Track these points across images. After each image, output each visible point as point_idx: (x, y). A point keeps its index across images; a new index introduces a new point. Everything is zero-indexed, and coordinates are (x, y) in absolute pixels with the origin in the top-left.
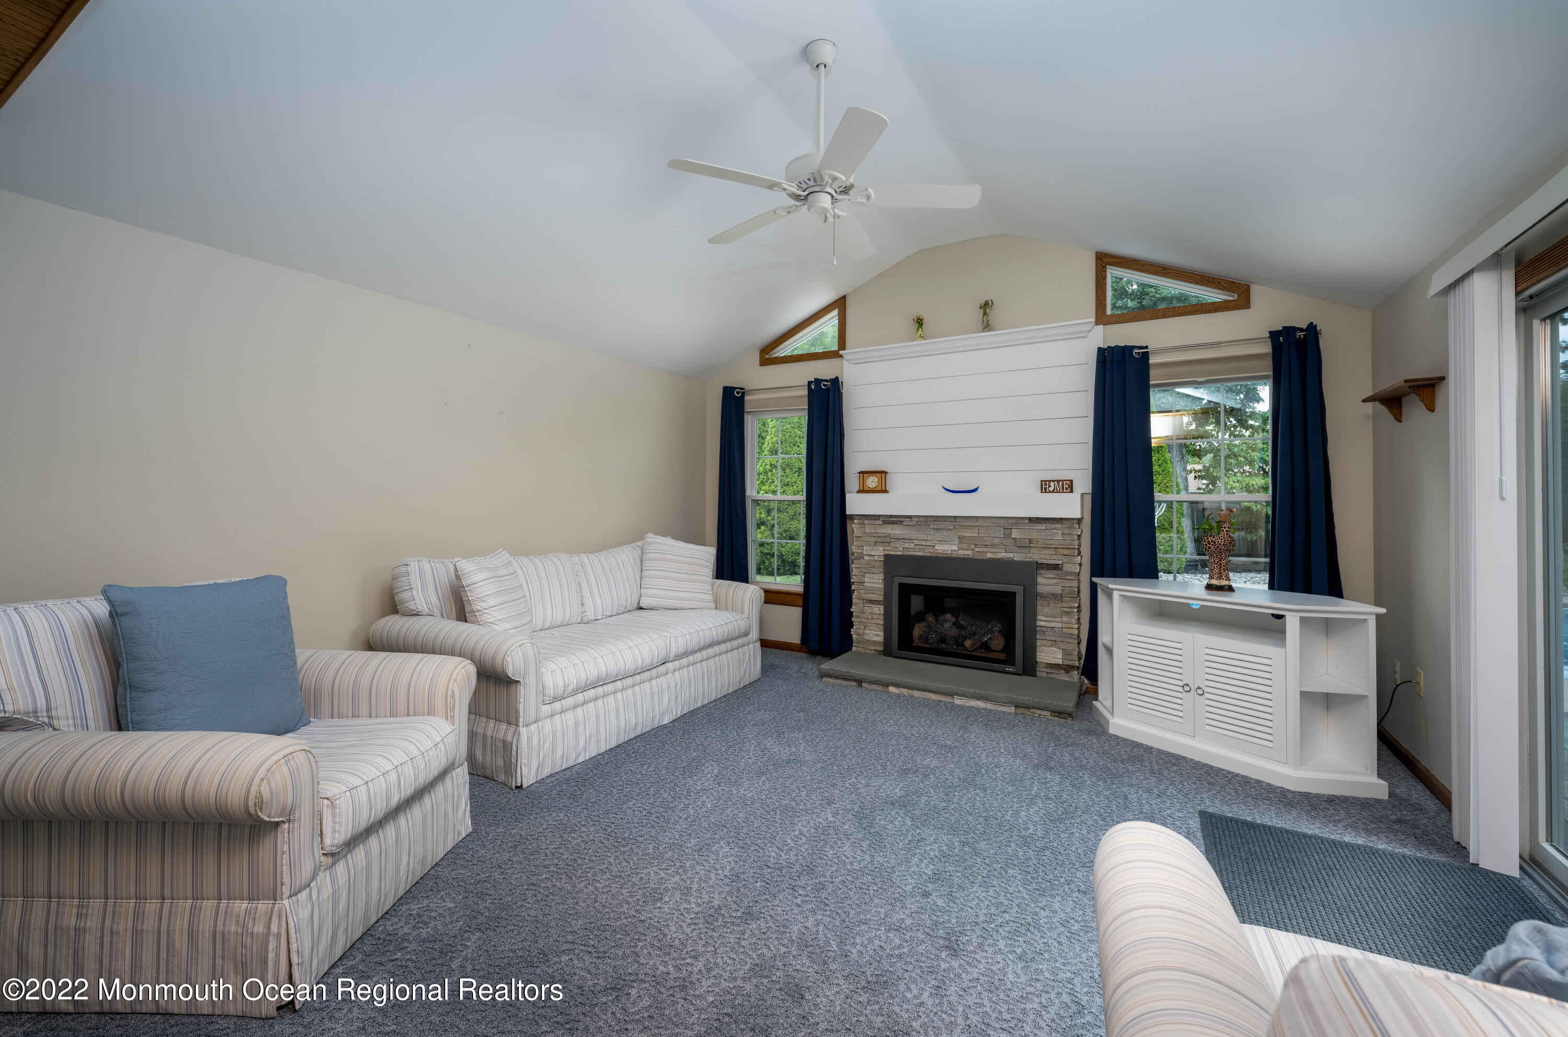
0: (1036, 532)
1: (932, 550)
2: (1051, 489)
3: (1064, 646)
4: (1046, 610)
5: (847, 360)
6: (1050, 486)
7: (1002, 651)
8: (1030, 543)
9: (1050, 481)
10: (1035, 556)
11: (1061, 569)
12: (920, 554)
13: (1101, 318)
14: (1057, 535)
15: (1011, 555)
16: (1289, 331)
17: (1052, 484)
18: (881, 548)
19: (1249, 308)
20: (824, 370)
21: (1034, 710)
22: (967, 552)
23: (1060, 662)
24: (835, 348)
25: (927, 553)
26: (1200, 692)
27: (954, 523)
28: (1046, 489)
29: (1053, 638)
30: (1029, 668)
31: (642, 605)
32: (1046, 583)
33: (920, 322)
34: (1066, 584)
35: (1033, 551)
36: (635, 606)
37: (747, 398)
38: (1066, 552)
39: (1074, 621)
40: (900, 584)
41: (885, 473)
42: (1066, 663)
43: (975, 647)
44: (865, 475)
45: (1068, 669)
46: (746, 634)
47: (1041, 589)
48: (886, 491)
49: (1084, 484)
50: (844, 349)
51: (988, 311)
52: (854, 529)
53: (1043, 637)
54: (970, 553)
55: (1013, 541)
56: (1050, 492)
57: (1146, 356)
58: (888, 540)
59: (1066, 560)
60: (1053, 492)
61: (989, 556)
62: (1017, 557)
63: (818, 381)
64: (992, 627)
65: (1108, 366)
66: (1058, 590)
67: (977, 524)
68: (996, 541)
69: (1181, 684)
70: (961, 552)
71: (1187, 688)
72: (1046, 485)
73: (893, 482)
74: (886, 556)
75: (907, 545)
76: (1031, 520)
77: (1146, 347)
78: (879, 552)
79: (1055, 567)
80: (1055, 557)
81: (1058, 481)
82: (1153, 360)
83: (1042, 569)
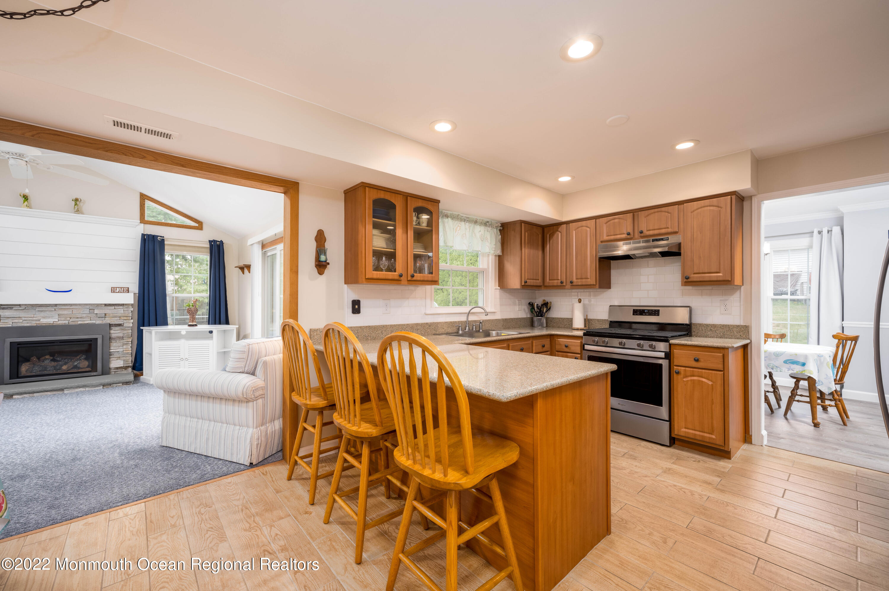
0: (109, 311)
1: (38, 322)
2: (117, 291)
3: (124, 358)
4: (115, 344)
6: (116, 290)
7: (87, 367)
8: (105, 315)
9: (117, 288)
10: (108, 321)
11: (123, 326)
12: (28, 325)
13: (143, 220)
14: (121, 311)
15: (94, 322)
16: (215, 241)
17: (118, 289)
19: (202, 230)
21: (113, 385)
22: (64, 322)
23: (122, 366)
25: (33, 324)
26: (187, 359)
27: (55, 308)
28: (114, 291)
29: (119, 356)
30: (106, 371)
32: (115, 332)
33: (25, 197)
34: (125, 332)
35: (106, 319)
38: (125, 318)
39: (129, 347)
40: (11, 343)
42: (125, 365)
43: (70, 368)
45: (126, 368)
47: (113, 336)
49: (135, 288)
51: (78, 203)
53: (113, 356)
54: (67, 322)
55: (95, 315)
56: (116, 292)
57: (163, 240)
59: (125, 322)
60: (118, 292)
61: (79, 323)
62: (98, 322)
64: (80, 357)
65: (147, 241)
66: (121, 335)
67: (71, 308)
68: (84, 315)
69: (180, 359)
70: (59, 322)
71: (182, 360)
72: (114, 289)
75: (16, 321)
76: (106, 305)
77: (163, 237)
79: (120, 325)
80: (118, 321)
81: (121, 288)
82: (166, 243)
83: (112, 326)
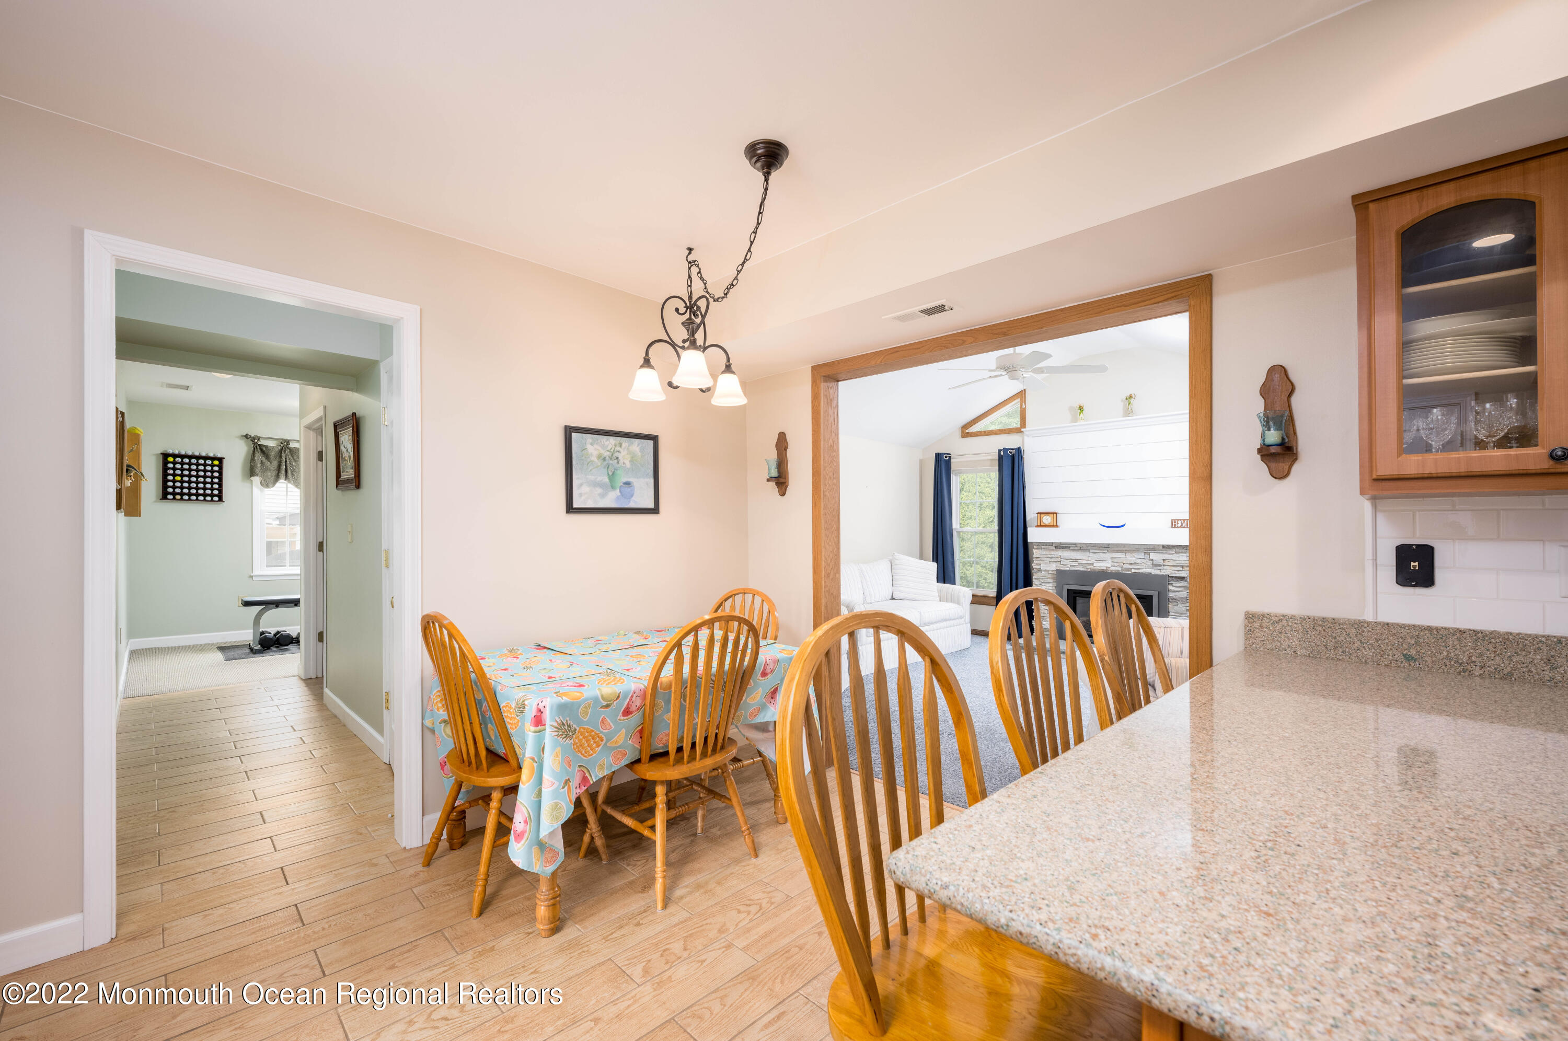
0: (1167, 556)
1: (1092, 567)
2: (1179, 525)
4: (1176, 608)
5: (1028, 436)
8: (1163, 562)
9: (1178, 520)
10: (1167, 571)
12: (1084, 569)
14: (1178, 557)
15: (1150, 571)
17: (1179, 522)
18: (1054, 565)
20: (1011, 442)
24: (1019, 426)
25: (1089, 568)
27: (1108, 548)
28: (1175, 525)
31: (894, 597)
32: (1175, 590)
33: (1081, 409)
35: (1165, 568)
36: (890, 597)
37: (952, 460)
40: (1068, 590)
41: (1057, 513)
44: (1042, 515)
46: (961, 617)
47: (1171, 594)
48: (1057, 526)
50: (1025, 427)
51: (1131, 401)
52: (1035, 553)
54: (1120, 569)
55: (1151, 561)
56: (1178, 527)
58: (1059, 560)
60: (1180, 527)
61: (1133, 571)
62: (1154, 572)
63: (1005, 450)
66: (1184, 595)
67: (1125, 549)
68: (1139, 561)
70: (1113, 568)
72: (1175, 522)
73: (1061, 520)
74: (1057, 571)
75: (1073, 563)
76: (1163, 546)
78: (1054, 567)
79: (1177, 579)
80: (1178, 572)
81: (1184, 520)
83: (1172, 580)
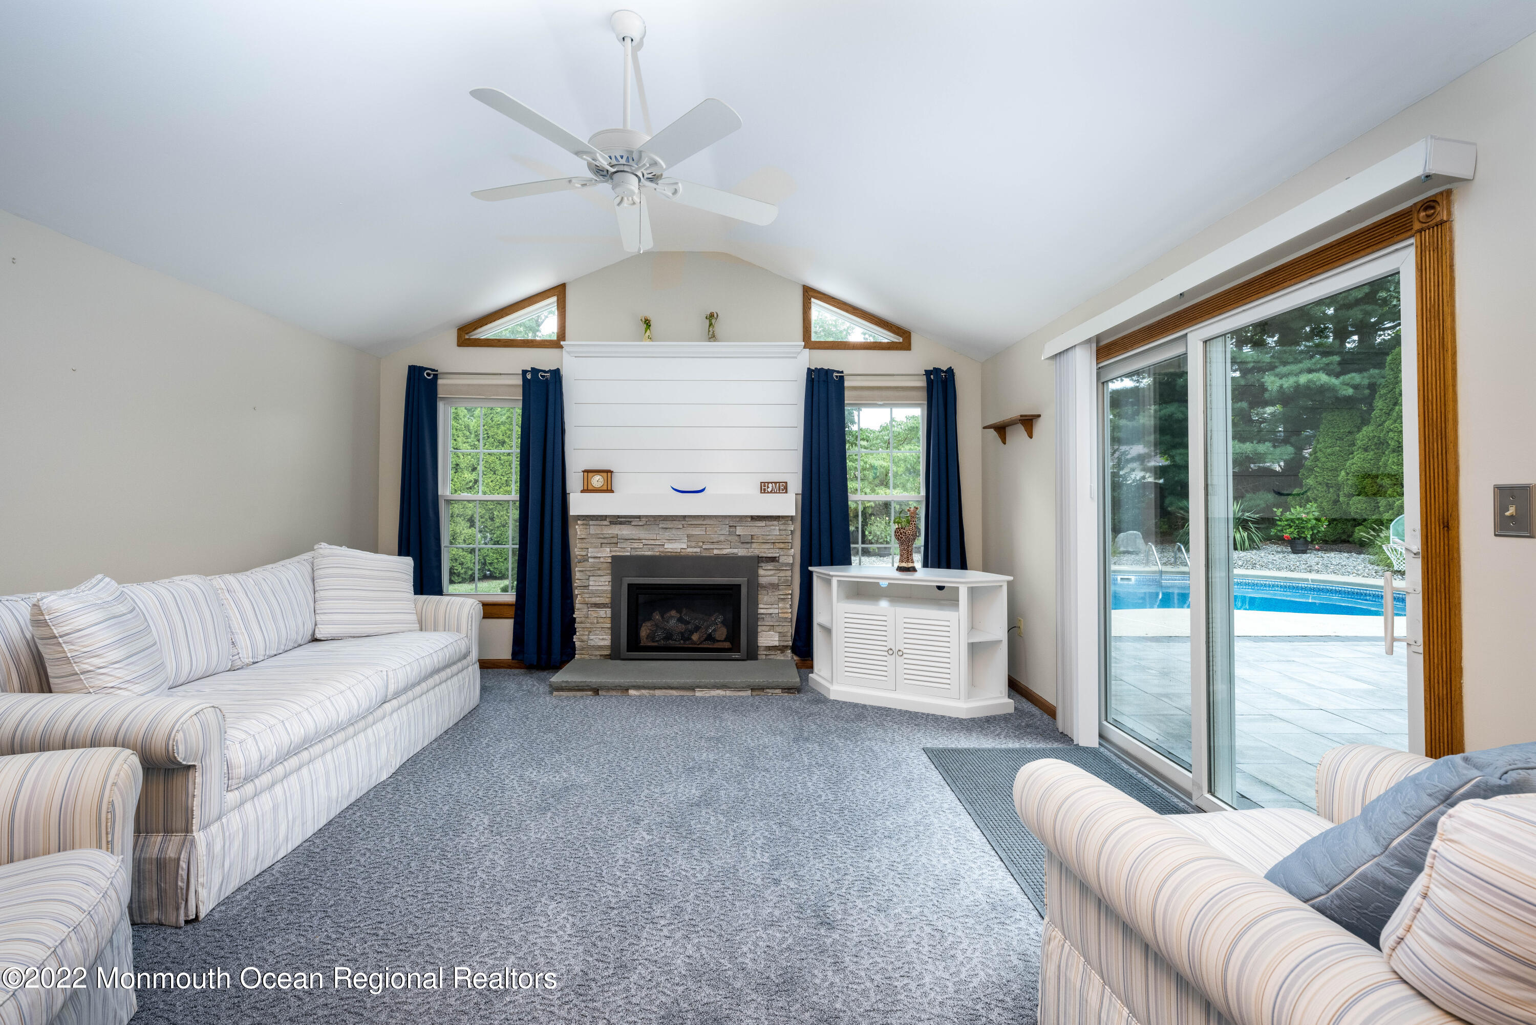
0: (757, 530)
1: (661, 549)
2: (769, 490)
3: (779, 629)
4: (766, 598)
5: (569, 353)
6: (768, 487)
7: (725, 640)
8: (752, 539)
9: (768, 483)
10: (757, 550)
11: (778, 561)
12: (649, 553)
13: (807, 341)
14: (775, 530)
15: (735, 551)
16: (937, 371)
17: (770, 485)
18: (608, 550)
19: (910, 350)
20: (544, 360)
21: (768, 690)
22: (695, 550)
23: (777, 644)
24: (555, 338)
25: (656, 552)
26: (900, 653)
27: (683, 523)
28: (765, 489)
29: (772, 624)
30: (752, 654)
31: (318, 636)
32: (766, 575)
33: (647, 323)
34: (782, 574)
35: (754, 545)
36: (309, 637)
37: (440, 382)
38: (782, 546)
39: (788, 606)
40: (629, 585)
41: (611, 472)
42: (782, 644)
43: (702, 639)
44: (590, 474)
45: (782, 649)
46: (465, 656)
47: (762, 580)
48: (612, 491)
49: (796, 485)
50: (564, 340)
51: (713, 321)
52: (577, 531)
53: (763, 623)
54: (698, 550)
55: (737, 538)
56: (768, 492)
57: (842, 379)
58: (615, 540)
59: (782, 553)
60: (771, 492)
61: (716, 552)
62: (741, 552)
63: (535, 371)
64: (715, 619)
65: (816, 383)
66: (774, 580)
67: (704, 523)
68: (722, 538)
69: (886, 649)
70: (689, 550)
71: (891, 652)
72: (765, 486)
73: (619, 482)
74: (613, 557)
75: (635, 545)
76: (754, 518)
77: (842, 372)
78: (606, 553)
79: (773, 559)
80: (772, 551)
81: (776, 483)
82: (846, 384)
83: (762, 562)
